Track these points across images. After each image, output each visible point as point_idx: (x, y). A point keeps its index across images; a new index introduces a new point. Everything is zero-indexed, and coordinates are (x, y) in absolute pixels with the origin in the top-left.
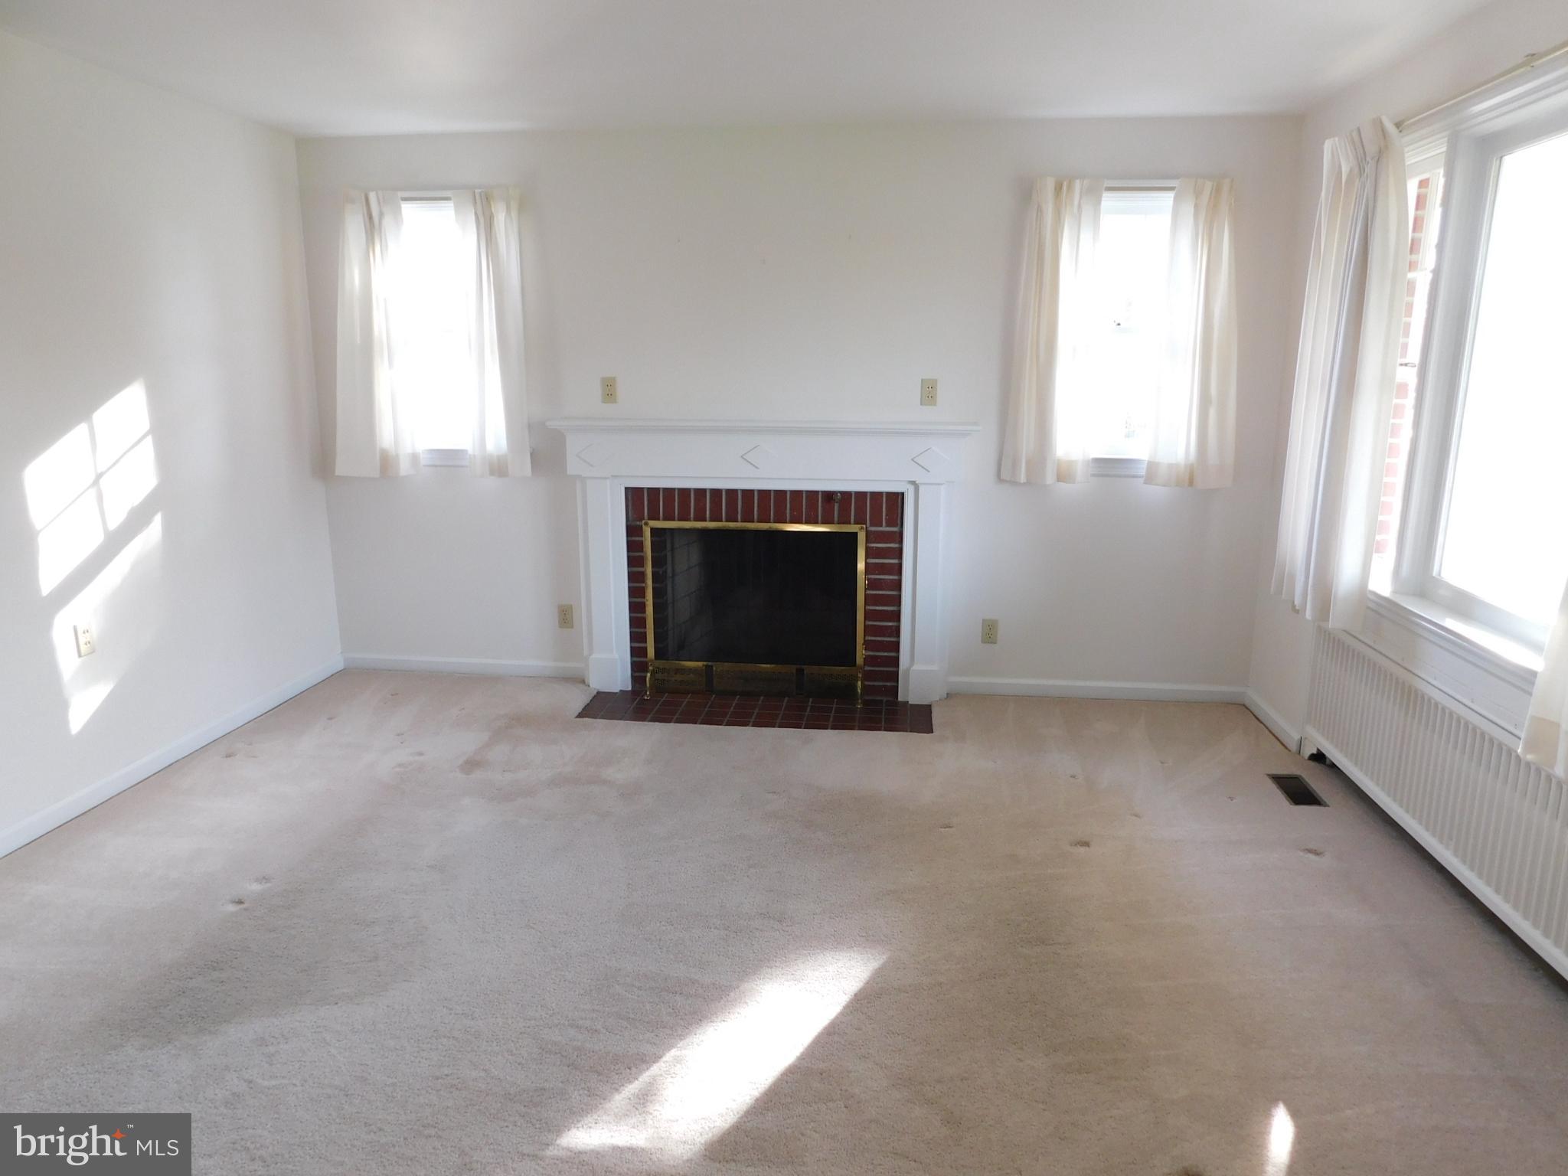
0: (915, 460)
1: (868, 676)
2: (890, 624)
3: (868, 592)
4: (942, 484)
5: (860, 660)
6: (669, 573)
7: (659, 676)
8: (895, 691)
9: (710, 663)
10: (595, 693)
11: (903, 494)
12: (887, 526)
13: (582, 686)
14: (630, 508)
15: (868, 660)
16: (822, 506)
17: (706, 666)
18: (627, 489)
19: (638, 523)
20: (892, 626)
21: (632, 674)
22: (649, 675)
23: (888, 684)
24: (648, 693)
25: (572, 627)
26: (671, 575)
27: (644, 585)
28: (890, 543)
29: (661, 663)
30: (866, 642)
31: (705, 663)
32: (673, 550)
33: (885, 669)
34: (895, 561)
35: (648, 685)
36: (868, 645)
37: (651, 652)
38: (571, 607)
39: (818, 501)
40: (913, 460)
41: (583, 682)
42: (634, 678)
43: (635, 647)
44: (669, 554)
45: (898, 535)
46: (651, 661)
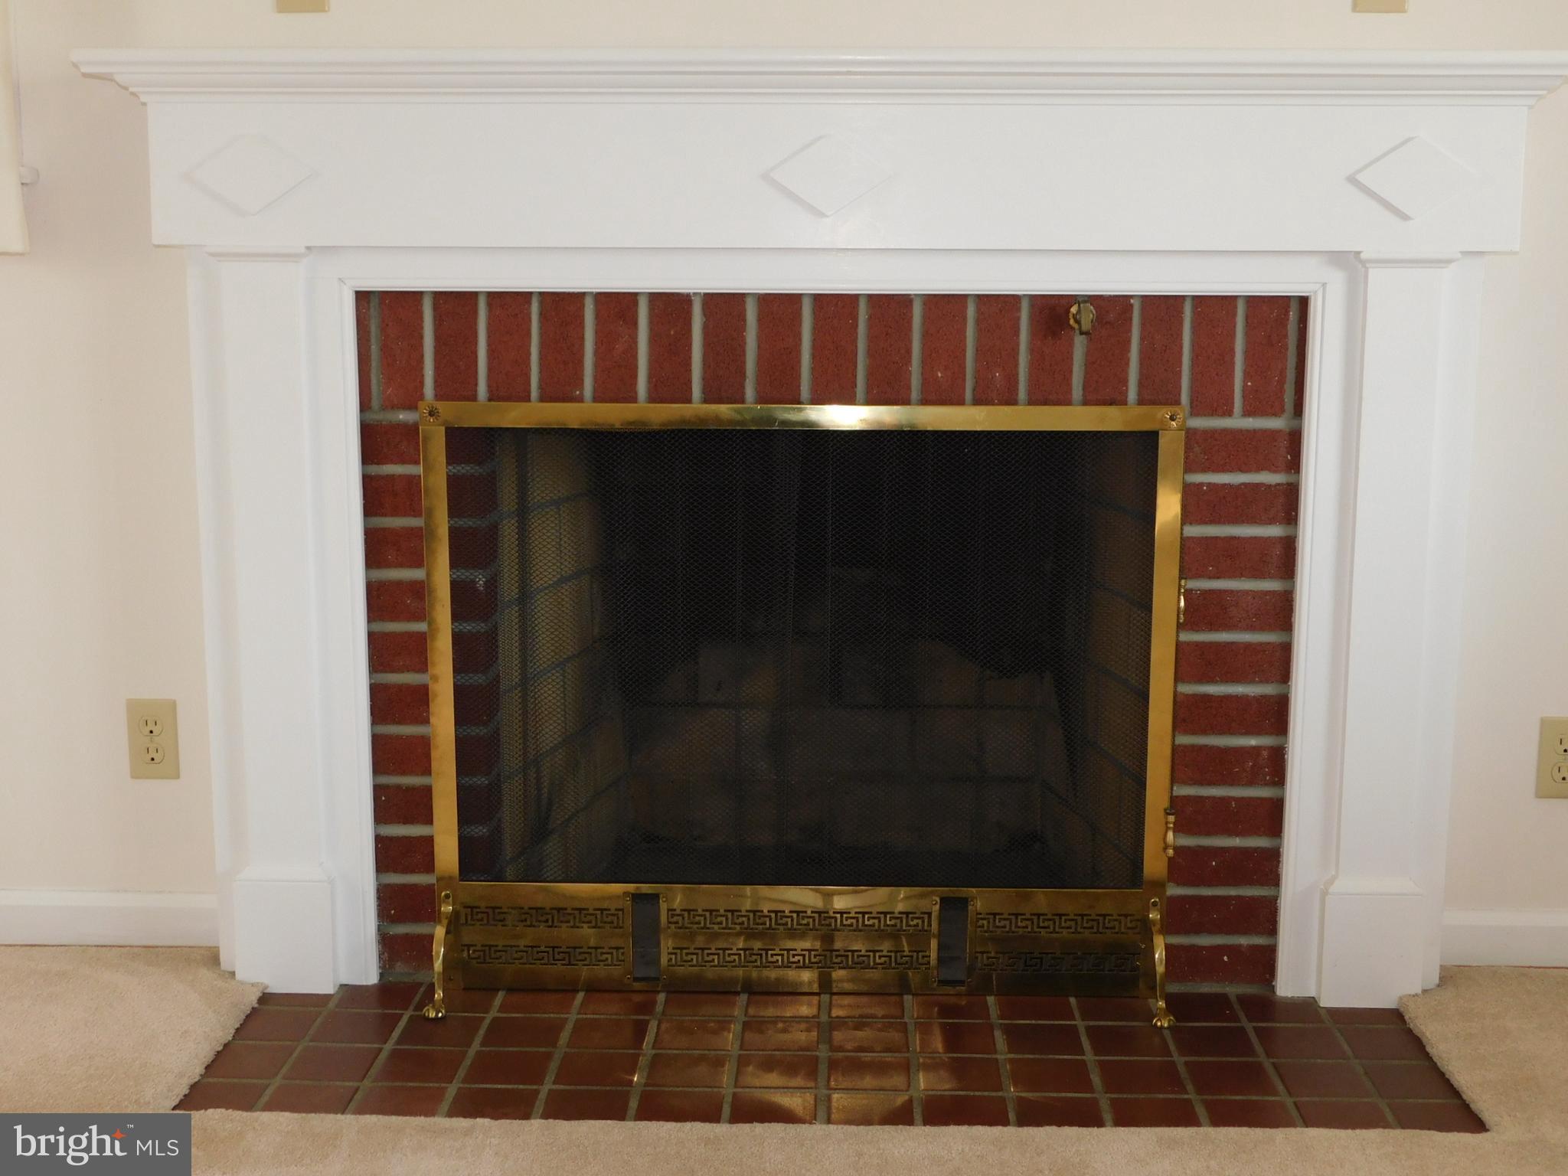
0: (1360, 177)
1: (1180, 917)
2: (1252, 741)
3: (1185, 637)
4: (1449, 261)
5: (1154, 864)
6: (509, 588)
7: (472, 935)
8: (1264, 963)
9: (646, 888)
10: (252, 999)
11: (1304, 302)
12: (1247, 413)
13: (205, 974)
14: (375, 363)
15: (1185, 864)
16: (1032, 350)
17: (636, 897)
18: (363, 298)
19: (403, 416)
20: (1257, 750)
21: (379, 929)
22: (440, 932)
23: (1244, 941)
24: (439, 995)
25: (176, 776)
26: (515, 593)
27: (421, 627)
28: (1259, 469)
29: (480, 888)
30: (1176, 805)
31: (631, 887)
32: (523, 513)
33: (1233, 892)
34: (1275, 531)
35: (438, 965)
36: (1185, 814)
37: (447, 853)
38: (172, 706)
39: (1017, 333)
40: (1352, 180)
41: (212, 958)
42: (390, 947)
43: (391, 839)
44: (508, 531)
45: (1283, 444)
46: (445, 881)
